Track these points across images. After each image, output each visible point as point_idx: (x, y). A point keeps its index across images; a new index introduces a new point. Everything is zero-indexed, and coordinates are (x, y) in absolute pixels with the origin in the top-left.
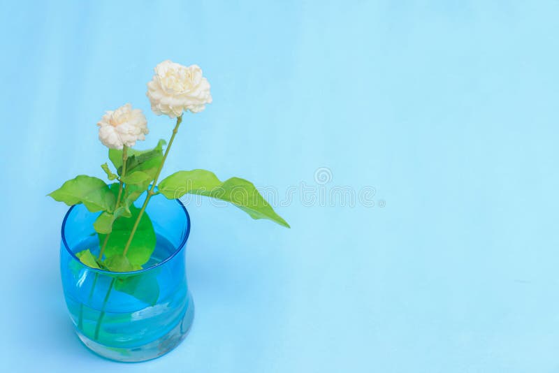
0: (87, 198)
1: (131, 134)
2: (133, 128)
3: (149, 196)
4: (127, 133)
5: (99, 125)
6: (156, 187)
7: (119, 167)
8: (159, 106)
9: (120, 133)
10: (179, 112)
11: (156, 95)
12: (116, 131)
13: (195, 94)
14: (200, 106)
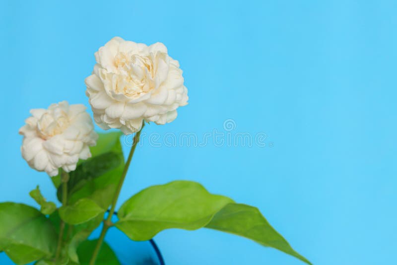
0: (14, 237)
1: (68, 154)
2: (69, 145)
3: (106, 228)
4: (61, 153)
5: (21, 133)
6: (115, 213)
7: (59, 184)
8: (105, 119)
9: (52, 153)
10: (137, 126)
11: (98, 102)
12: (45, 148)
13: (159, 99)
14: (169, 113)
